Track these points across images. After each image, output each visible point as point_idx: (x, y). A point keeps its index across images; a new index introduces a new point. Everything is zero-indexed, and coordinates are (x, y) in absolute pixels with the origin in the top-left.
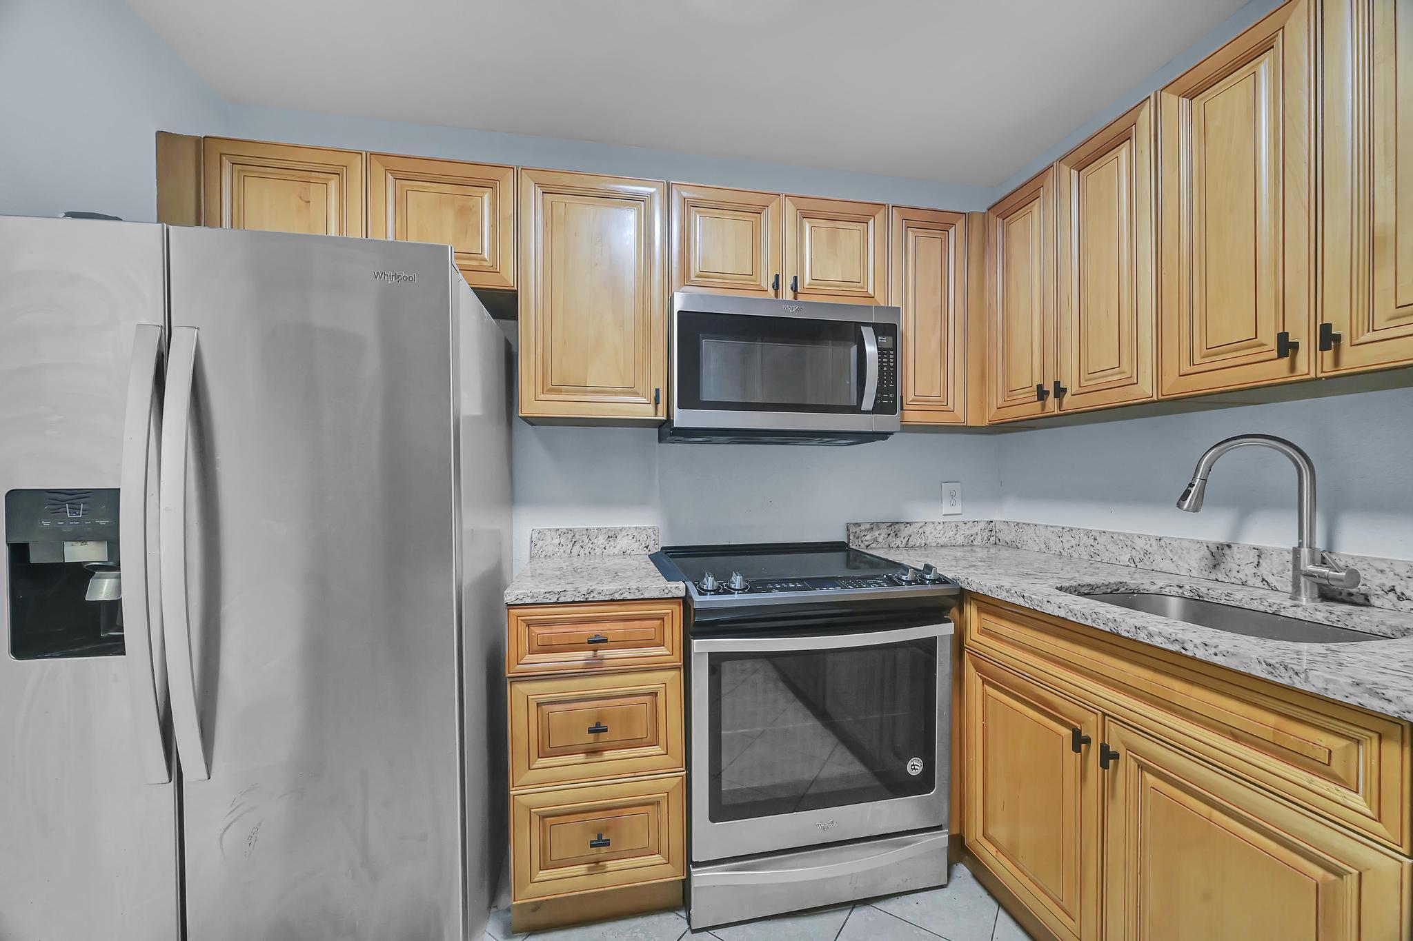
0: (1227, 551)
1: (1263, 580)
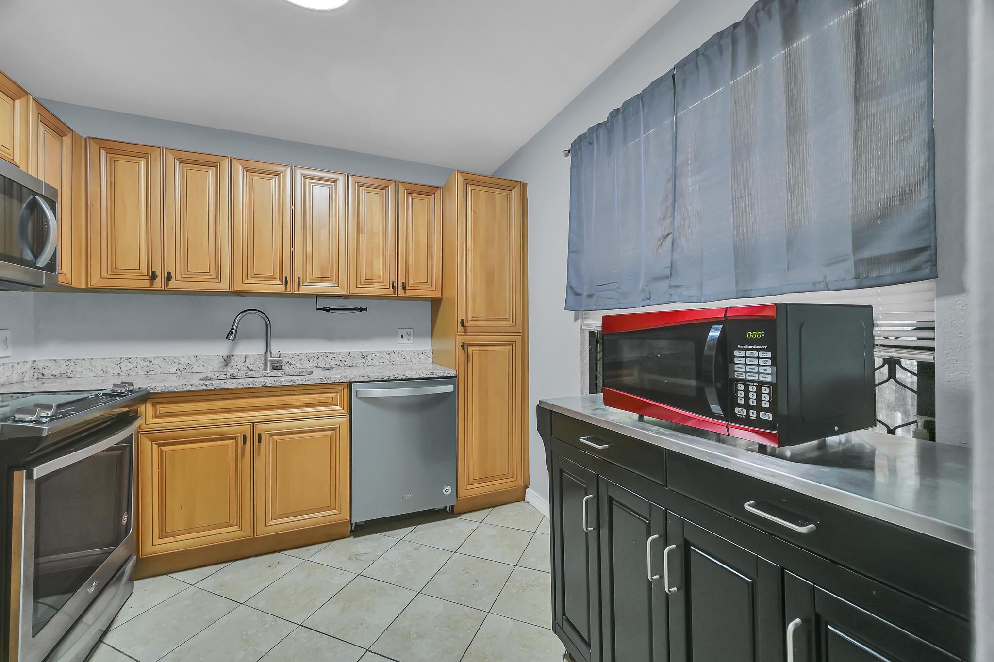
0: (231, 357)
1: (247, 367)
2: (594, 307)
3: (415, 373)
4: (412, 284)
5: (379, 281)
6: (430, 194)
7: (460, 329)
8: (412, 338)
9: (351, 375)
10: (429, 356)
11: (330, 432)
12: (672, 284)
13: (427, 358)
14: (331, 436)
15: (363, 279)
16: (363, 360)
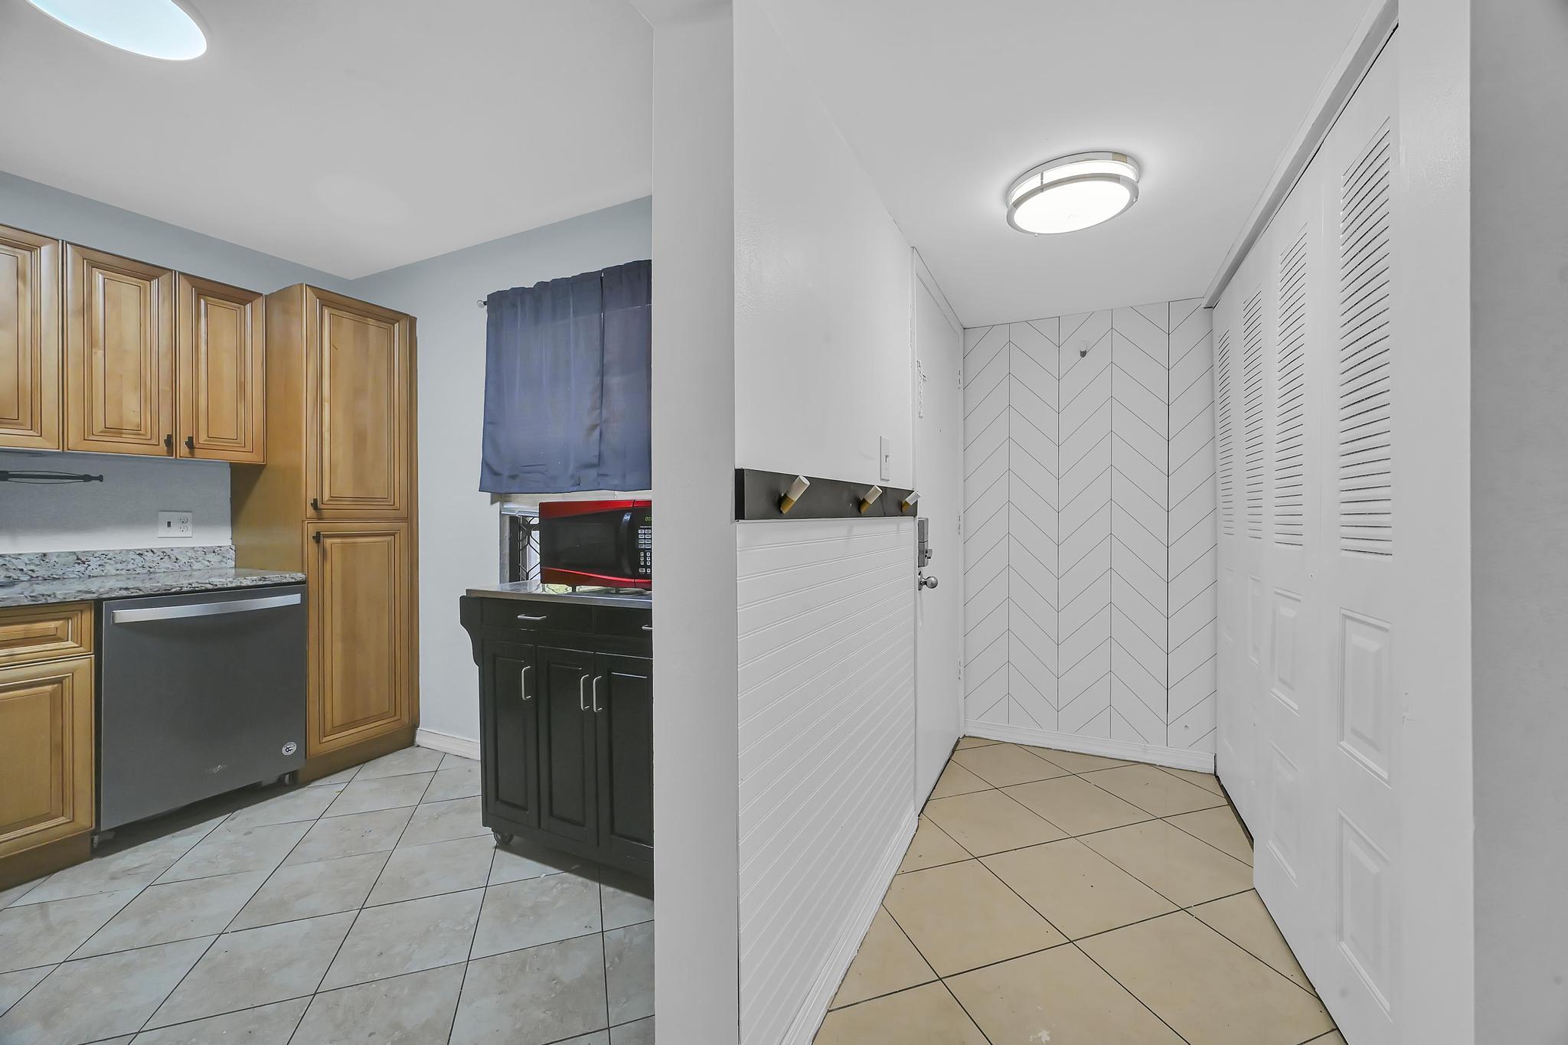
2: (517, 490)
3: (231, 580)
4: (205, 441)
5: (137, 432)
6: (244, 303)
7: (310, 511)
8: (190, 528)
9: (100, 587)
10: (228, 556)
11: (49, 688)
12: (600, 473)
13: (224, 560)
14: (52, 695)
15: (99, 426)
16: (81, 568)
